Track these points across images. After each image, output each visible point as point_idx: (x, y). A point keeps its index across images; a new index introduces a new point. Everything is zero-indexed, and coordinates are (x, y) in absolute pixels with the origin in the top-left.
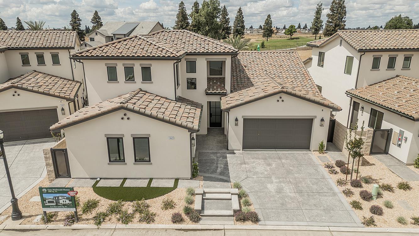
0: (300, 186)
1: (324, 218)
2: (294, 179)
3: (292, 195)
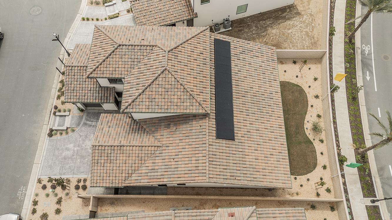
0: (70, 160)
1: (46, 164)
3: (64, 154)
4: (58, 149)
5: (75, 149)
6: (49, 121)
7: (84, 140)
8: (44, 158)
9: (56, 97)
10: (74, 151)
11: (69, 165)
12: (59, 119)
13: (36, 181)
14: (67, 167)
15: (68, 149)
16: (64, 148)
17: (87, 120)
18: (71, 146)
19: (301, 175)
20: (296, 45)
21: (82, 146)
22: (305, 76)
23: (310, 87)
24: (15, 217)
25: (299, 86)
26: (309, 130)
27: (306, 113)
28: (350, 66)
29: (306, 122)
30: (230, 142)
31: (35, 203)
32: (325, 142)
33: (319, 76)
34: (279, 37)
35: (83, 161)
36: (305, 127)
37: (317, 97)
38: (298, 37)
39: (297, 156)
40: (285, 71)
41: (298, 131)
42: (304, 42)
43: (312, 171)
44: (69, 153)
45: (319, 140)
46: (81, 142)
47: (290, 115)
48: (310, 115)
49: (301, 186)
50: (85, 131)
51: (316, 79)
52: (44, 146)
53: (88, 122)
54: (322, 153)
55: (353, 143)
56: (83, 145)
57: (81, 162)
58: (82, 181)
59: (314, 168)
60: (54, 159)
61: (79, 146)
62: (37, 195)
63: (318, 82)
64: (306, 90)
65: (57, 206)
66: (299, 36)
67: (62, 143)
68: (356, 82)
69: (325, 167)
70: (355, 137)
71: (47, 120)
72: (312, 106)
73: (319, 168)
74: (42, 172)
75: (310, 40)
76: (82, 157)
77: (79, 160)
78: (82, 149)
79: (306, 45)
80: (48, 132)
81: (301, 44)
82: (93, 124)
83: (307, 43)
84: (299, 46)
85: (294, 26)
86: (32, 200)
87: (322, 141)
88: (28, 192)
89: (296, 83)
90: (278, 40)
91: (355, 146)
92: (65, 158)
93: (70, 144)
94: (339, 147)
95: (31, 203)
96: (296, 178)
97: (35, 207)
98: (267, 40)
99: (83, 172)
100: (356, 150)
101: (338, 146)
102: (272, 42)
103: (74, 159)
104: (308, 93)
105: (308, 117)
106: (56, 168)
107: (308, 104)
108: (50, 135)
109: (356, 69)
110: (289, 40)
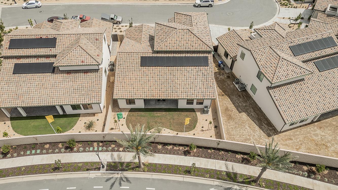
19: (126, 122)
20: (234, 130)
22: (204, 133)
23: (194, 134)
25: (195, 128)
27: (171, 130)
29: (165, 128)
34: (239, 119)
40: (206, 120)
43: (128, 128)
55: (149, 163)
64: (192, 132)
66: (243, 133)
68: (206, 177)
72: (177, 134)
85: (254, 131)
89: (197, 126)
90: (236, 119)
97: (124, 26)
102: (233, 114)
104: (189, 133)
105: (168, 130)
107: (179, 132)
110: (237, 126)
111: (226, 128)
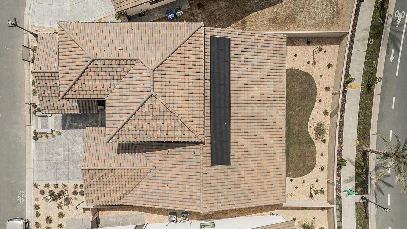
0: (62, 165)
1: (39, 168)
2: (68, 163)
3: (54, 159)
4: (47, 153)
5: (66, 153)
6: (31, 121)
7: (73, 144)
8: (35, 162)
9: (32, 92)
10: (64, 155)
11: (62, 170)
12: (41, 120)
13: (33, 186)
14: (61, 172)
15: (57, 153)
16: (53, 152)
17: (72, 121)
18: (60, 150)
19: (298, 176)
20: (314, 16)
21: (72, 151)
22: (318, 62)
23: (321, 76)
24: (21, 223)
25: (309, 74)
26: (312, 129)
27: (312, 109)
28: (374, 43)
29: (310, 119)
30: (226, 167)
31: (37, 207)
32: (327, 142)
33: (334, 62)
34: (294, 5)
35: (76, 166)
36: (309, 125)
37: (327, 89)
38: (318, 5)
39: (296, 157)
40: (296, 56)
41: (300, 130)
42: (324, 11)
43: (309, 172)
44: (60, 158)
45: (322, 140)
46: (70, 146)
47: (294, 111)
48: (317, 110)
49: (296, 187)
50: (72, 134)
51: (330, 66)
52: (32, 150)
53: (74, 124)
54: (322, 155)
55: (357, 139)
56: (73, 149)
57: (74, 167)
58: (79, 186)
59: (312, 169)
60: (45, 163)
61: (69, 150)
62: (37, 199)
63: (333, 69)
64: (317, 79)
65: (59, 211)
66: (320, 3)
67: (50, 146)
68: (377, 65)
69: (322, 169)
70: (361, 133)
71: (28, 120)
72: (320, 100)
73: (317, 169)
74: (37, 177)
75: (332, 9)
76: (74, 162)
77: (71, 165)
78: (73, 153)
79: (325, 17)
80: (33, 135)
81: (321, 15)
82: (80, 126)
83: (328, 14)
84: (317, 19)
86: (33, 204)
87: (324, 141)
88: (28, 197)
89: (306, 71)
90: (292, 9)
91: (358, 142)
92: (57, 163)
93: (59, 148)
94: (342, 144)
95: (33, 207)
96: (292, 180)
97: (38, 211)
98: (278, 9)
99: (78, 178)
100: (358, 147)
101: (340, 143)
102: (284, 13)
103: (67, 164)
104: (319, 83)
105: (313, 114)
106: (50, 173)
107: (316, 97)
108: (36, 138)
109: (380, 46)
110: (305, 9)
111: (310, 28)
